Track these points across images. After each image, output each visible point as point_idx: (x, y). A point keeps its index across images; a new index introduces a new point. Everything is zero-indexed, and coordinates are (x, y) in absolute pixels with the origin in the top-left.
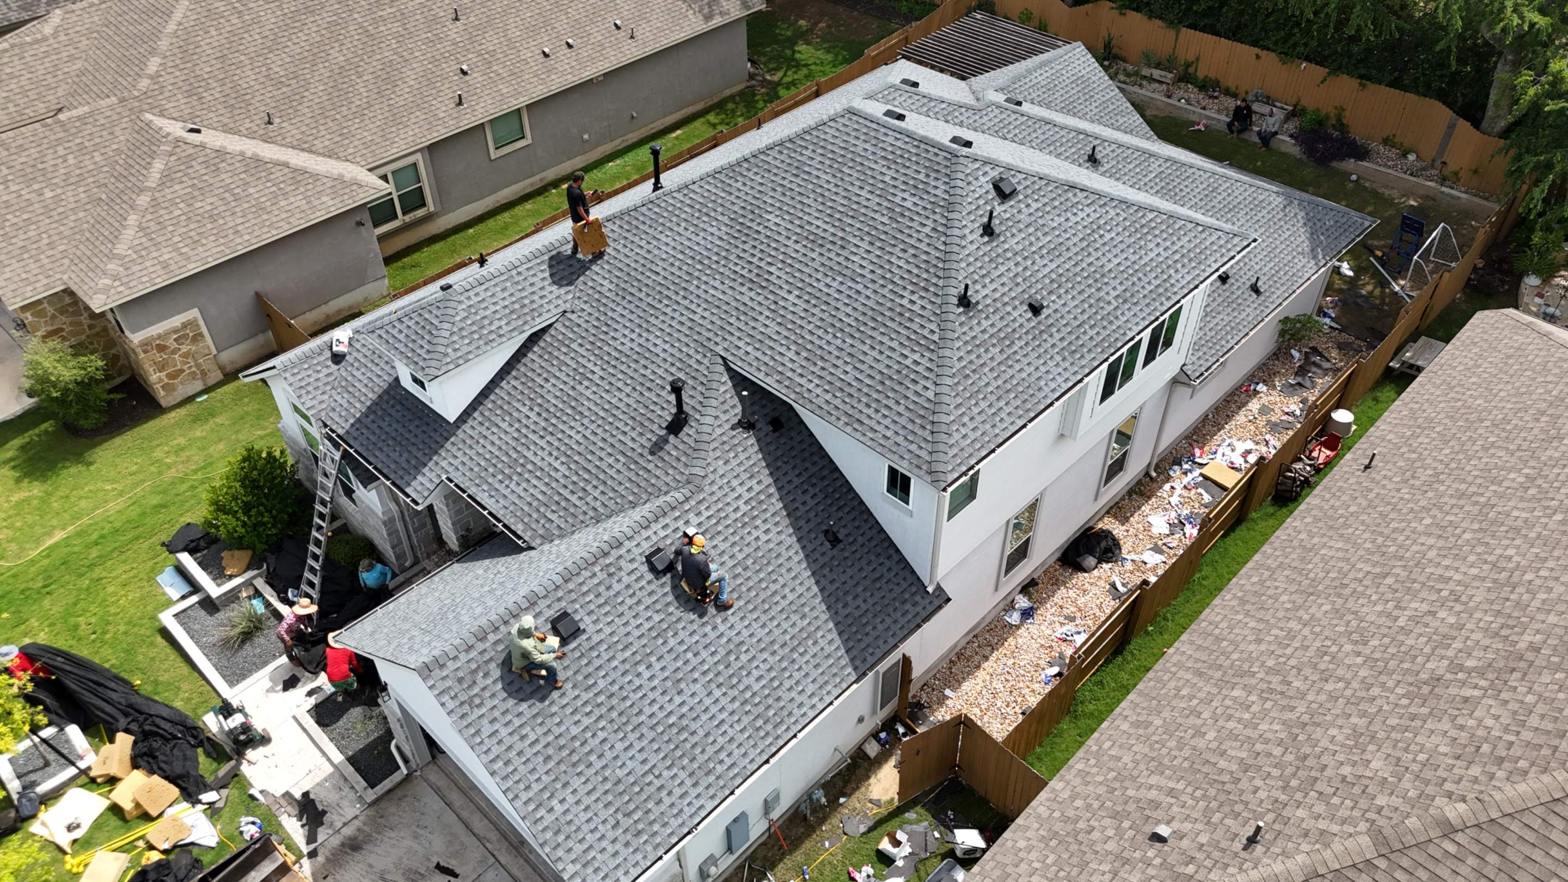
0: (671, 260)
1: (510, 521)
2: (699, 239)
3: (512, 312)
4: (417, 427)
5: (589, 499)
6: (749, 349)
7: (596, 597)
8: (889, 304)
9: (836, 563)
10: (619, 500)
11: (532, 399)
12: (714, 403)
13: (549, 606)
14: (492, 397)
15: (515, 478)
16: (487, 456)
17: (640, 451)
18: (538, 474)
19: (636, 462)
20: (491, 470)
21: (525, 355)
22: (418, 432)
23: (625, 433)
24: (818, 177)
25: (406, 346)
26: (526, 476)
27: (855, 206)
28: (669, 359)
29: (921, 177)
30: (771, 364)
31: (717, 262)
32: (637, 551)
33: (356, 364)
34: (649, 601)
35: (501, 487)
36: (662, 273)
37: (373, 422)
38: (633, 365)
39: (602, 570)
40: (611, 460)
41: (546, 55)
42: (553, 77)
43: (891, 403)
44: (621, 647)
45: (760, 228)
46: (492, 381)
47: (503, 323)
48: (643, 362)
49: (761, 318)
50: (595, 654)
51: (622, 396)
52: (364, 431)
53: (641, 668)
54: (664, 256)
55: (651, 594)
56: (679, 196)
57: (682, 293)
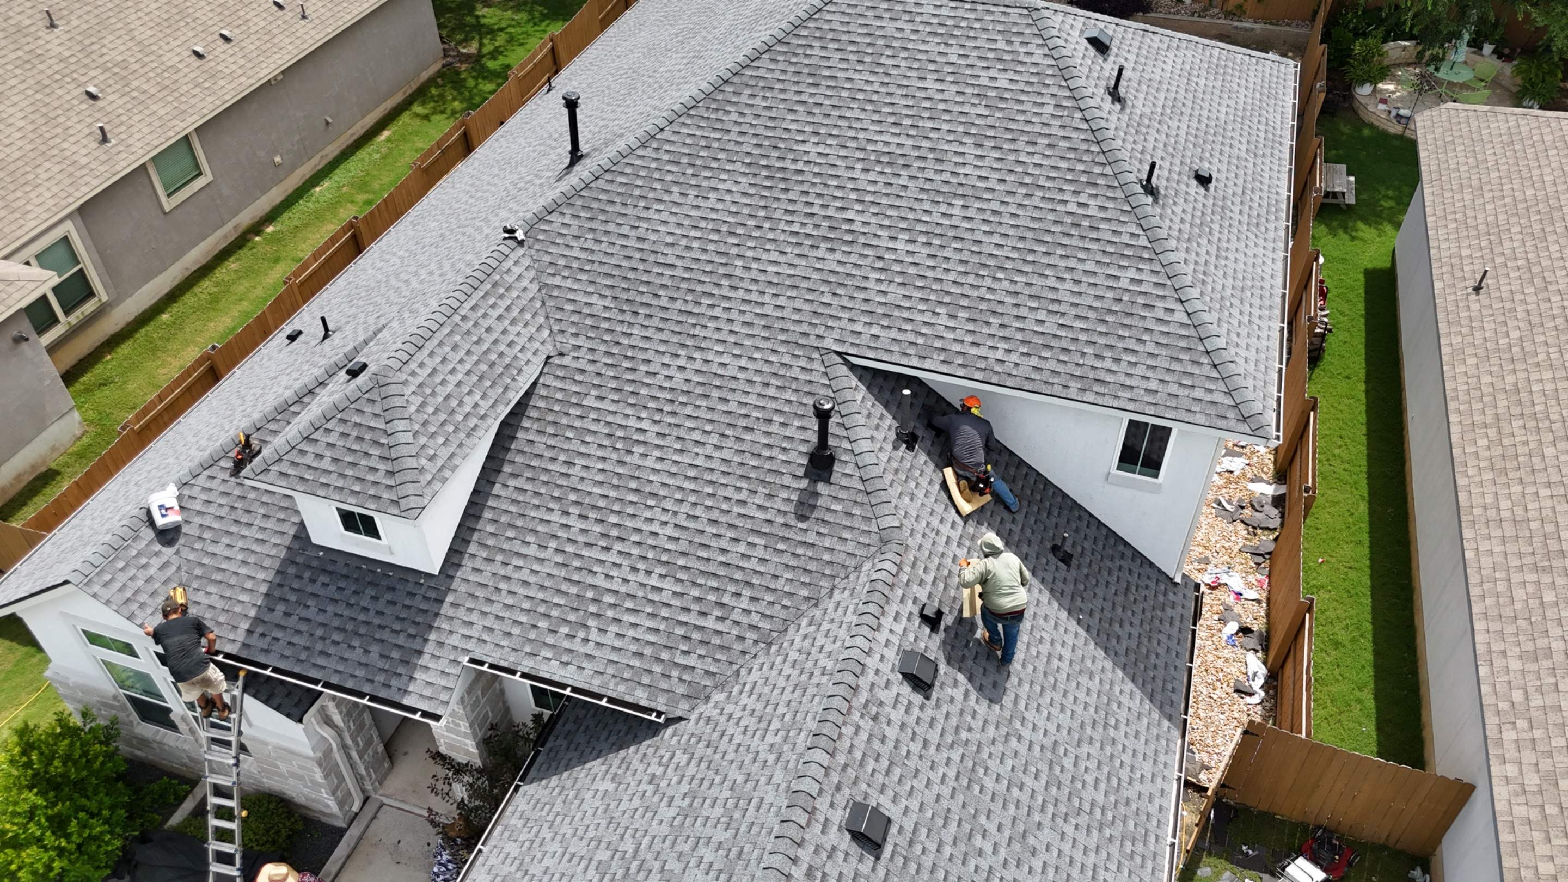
0: (684, 242)
1: (620, 691)
2: (711, 203)
3: (481, 378)
4: (375, 598)
5: (736, 615)
6: (875, 330)
7: (877, 760)
8: (1051, 217)
9: (1082, 587)
10: (786, 602)
11: (559, 499)
12: (860, 419)
13: (832, 805)
14: (487, 515)
15: (591, 623)
16: (526, 605)
17: (780, 520)
18: (629, 604)
19: (784, 539)
20: (543, 624)
21: (514, 438)
22: (381, 605)
23: (742, 503)
24: (849, 79)
25: (342, 475)
26: (610, 613)
27: (927, 104)
28: (757, 379)
29: (1001, 45)
30: (920, 341)
31: (759, 227)
32: (886, 668)
33: (207, 535)
34: (934, 737)
35: (576, 645)
36: (679, 263)
37: (287, 615)
38: (703, 403)
39: (862, 716)
40: (742, 548)
41: (199, 55)
42: (222, 83)
43: (1132, 344)
44: (940, 822)
45: (800, 166)
46: (475, 492)
47: (477, 396)
48: (715, 394)
49: (871, 284)
50: (918, 849)
51: (709, 450)
52: (279, 634)
53: (978, 841)
54: (669, 239)
55: (931, 725)
56: (648, 152)
57: (725, 282)
